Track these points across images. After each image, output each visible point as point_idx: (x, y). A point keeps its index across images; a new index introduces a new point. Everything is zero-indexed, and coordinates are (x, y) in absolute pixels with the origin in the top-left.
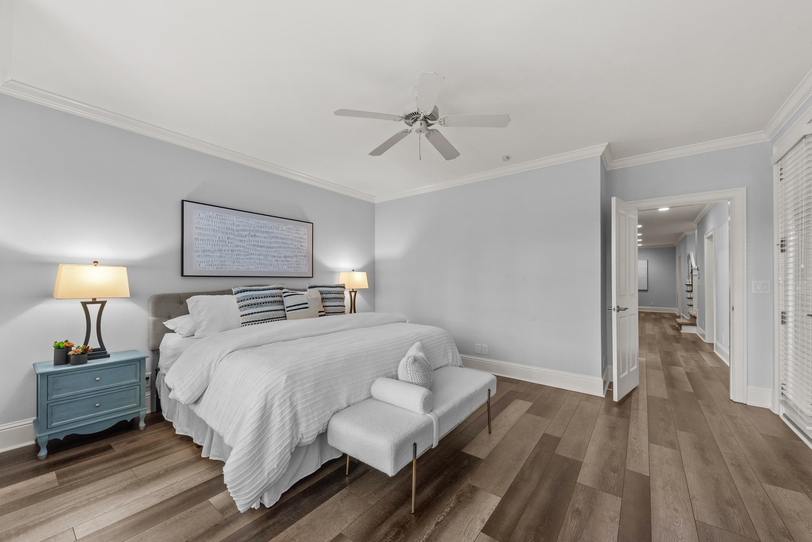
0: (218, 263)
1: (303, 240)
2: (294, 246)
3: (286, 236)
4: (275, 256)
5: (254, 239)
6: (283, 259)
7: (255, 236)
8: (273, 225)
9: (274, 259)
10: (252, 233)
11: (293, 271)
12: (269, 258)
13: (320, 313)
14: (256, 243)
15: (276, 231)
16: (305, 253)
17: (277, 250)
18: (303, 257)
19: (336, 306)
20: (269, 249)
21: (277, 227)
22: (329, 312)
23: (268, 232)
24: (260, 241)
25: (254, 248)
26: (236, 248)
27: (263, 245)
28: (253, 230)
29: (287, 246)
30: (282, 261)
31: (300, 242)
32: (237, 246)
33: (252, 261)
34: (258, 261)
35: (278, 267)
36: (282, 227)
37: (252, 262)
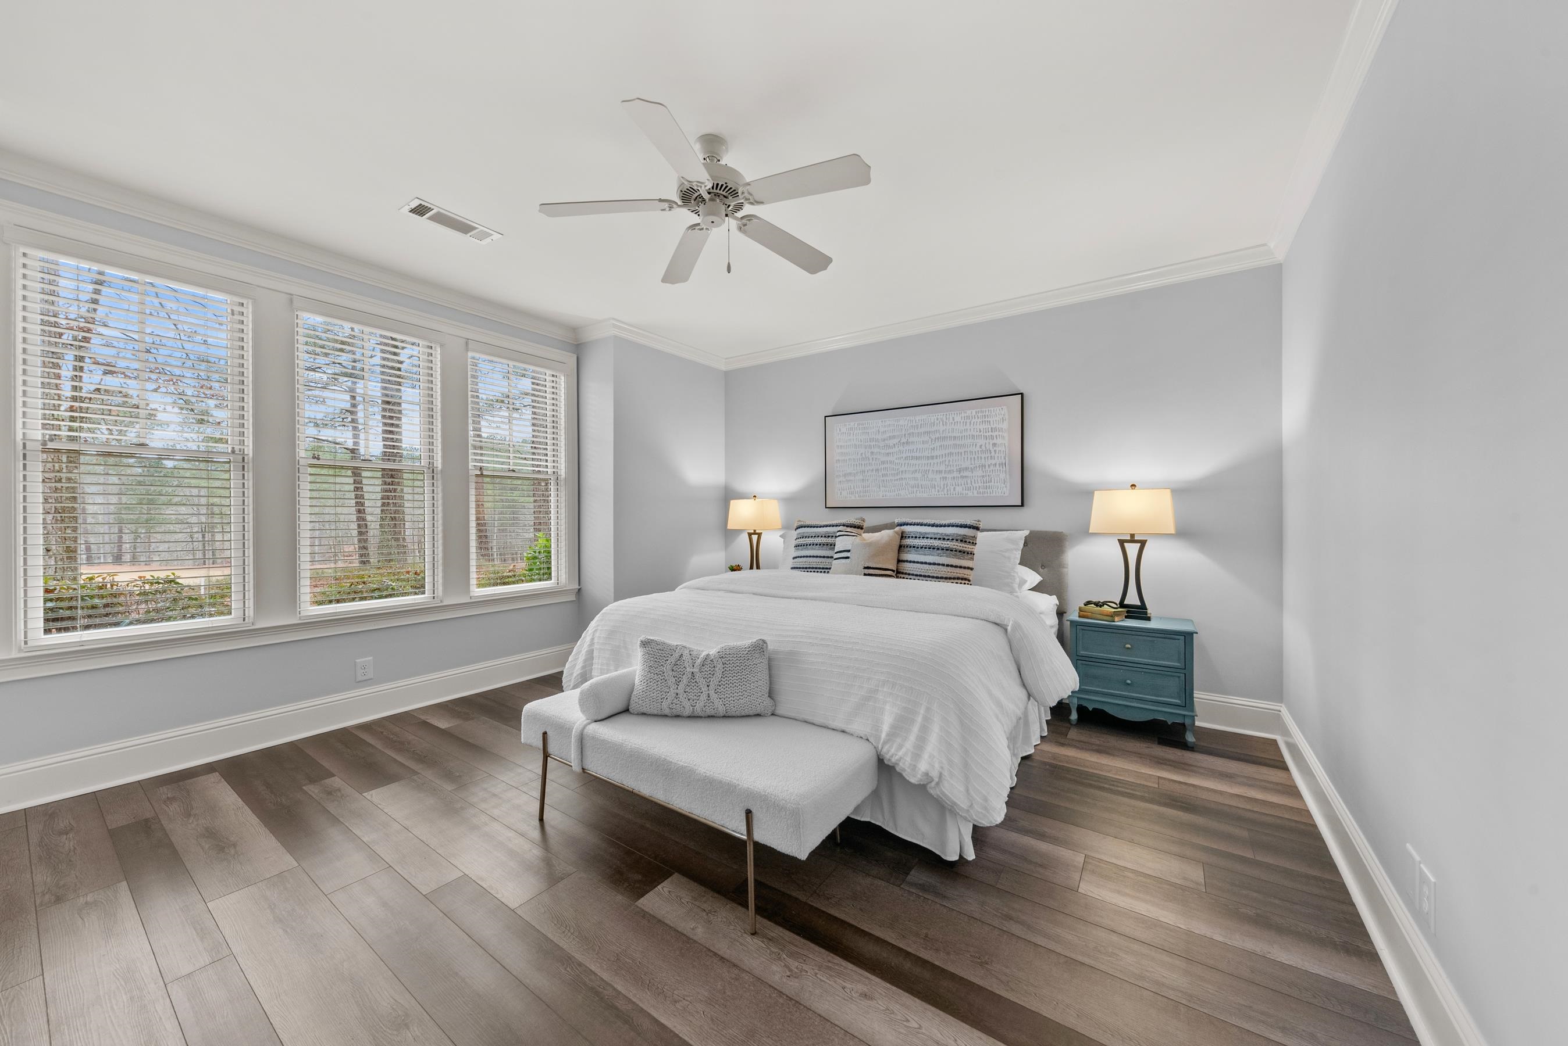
0: (861, 489)
1: (997, 433)
2: (978, 448)
3: (961, 432)
4: (940, 472)
5: (907, 448)
6: (955, 474)
7: (907, 443)
8: (937, 419)
9: (938, 477)
10: (904, 440)
11: (976, 494)
12: (931, 476)
13: (866, 570)
14: (909, 455)
15: (942, 428)
16: (1003, 458)
17: (944, 459)
18: (997, 465)
19: (926, 563)
20: (930, 461)
21: (945, 420)
22: (911, 572)
23: (928, 433)
24: (915, 451)
25: (907, 462)
26: (882, 466)
27: (920, 455)
28: (905, 435)
29: (962, 450)
30: (954, 478)
31: (992, 437)
32: (883, 463)
33: (904, 482)
34: (912, 482)
35: (946, 489)
36: (953, 418)
37: (904, 484)
